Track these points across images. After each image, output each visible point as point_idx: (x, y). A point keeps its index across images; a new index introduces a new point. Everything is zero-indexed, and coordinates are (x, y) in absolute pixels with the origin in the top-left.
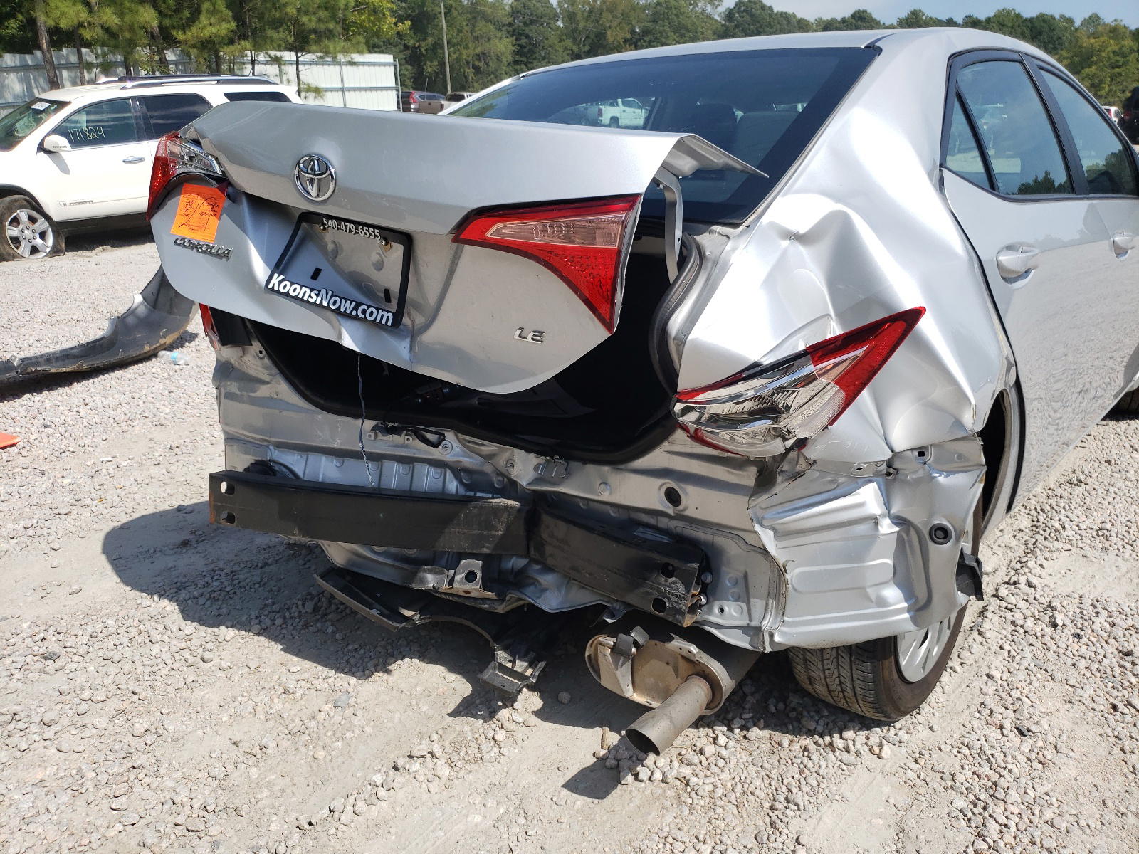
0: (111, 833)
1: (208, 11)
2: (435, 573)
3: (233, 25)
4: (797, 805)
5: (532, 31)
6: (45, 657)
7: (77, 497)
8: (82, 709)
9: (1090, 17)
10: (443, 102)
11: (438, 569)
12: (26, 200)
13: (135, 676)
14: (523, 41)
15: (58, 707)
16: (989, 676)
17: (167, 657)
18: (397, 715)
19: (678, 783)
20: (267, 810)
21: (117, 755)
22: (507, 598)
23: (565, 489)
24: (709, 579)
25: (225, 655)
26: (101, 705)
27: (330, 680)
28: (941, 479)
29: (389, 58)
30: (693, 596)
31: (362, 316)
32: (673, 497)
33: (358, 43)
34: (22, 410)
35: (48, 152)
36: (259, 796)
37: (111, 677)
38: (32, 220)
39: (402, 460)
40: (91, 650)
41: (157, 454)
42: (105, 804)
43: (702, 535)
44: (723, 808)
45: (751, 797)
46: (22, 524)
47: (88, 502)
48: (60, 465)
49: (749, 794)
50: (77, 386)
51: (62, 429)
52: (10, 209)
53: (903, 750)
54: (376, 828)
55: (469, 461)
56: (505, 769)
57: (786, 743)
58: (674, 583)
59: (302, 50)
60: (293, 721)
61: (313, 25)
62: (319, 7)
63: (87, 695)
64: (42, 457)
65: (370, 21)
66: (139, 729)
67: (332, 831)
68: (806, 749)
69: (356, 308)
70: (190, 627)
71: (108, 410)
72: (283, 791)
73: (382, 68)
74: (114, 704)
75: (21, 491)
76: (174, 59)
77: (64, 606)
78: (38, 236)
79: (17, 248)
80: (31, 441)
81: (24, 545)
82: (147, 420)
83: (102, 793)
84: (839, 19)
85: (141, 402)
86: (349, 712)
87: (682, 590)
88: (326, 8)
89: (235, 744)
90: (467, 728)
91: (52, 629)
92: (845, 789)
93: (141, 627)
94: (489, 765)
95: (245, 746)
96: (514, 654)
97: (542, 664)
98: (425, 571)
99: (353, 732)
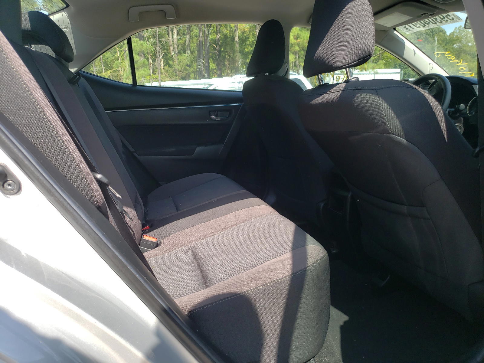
29: (399, 70)
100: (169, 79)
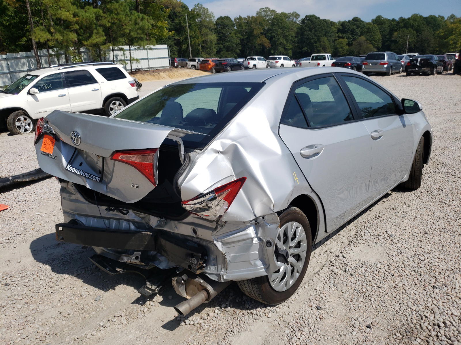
0: (17, 341)
1: (96, 33)
2: (126, 256)
3: (105, 38)
4: (234, 332)
5: (224, 31)
6: (5, 285)
7: (25, 228)
8: (14, 302)
9: (451, 16)
10: (187, 62)
11: (127, 255)
12: (23, 112)
13: (33, 291)
14: (221, 35)
15: (7, 301)
16: (315, 289)
17: (44, 284)
18: (115, 303)
19: (198, 325)
20: (66, 335)
21: (23, 317)
22: (149, 265)
23: (166, 229)
24: (206, 258)
25: (64, 284)
26: (20, 301)
27: (95, 292)
28: (268, 226)
29: (166, 46)
30: (200, 264)
31: (91, 178)
32: (195, 231)
33: (153, 41)
34: (12, 195)
35: (31, 94)
36: (64, 330)
37: (25, 291)
38: (25, 119)
39: (116, 219)
40: (20, 282)
41: (55, 212)
42: (16, 333)
43: (205, 244)
44: (210, 333)
45: (221, 330)
46: (5, 238)
47: (28, 230)
48: (21, 216)
49: (220, 329)
50: (32, 186)
51: (24, 203)
52: (17, 116)
53: (277, 314)
54: (99, 340)
55: (137, 219)
56: (145, 321)
57: (238, 312)
58: (194, 260)
59: (132, 45)
60: (81, 305)
61: (136, 36)
62: (138, 29)
63: (16, 297)
64: (16, 213)
65: (158, 32)
66: (31, 308)
67: (84, 341)
68: (243, 314)
69: (90, 176)
70: (54, 274)
71: (41, 195)
72: (72, 328)
73: (163, 50)
74: (25, 300)
75: (7, 226)
76: (84, 51)
77: (15, 267)
78: (27, 125)
79: (20, 130)
80: (13, 207)
81: (4, 246)
82: (54, 198)
83: (16, 329)
84: (347, 21)
85: (53, 191)
86: (99, 302)
87: (196, 262)
88: (140, 29)
89: (60, 313)
90: (135, 307)
91: (9, 275)
92: (252, 328)
93: (38, 274)
94: (140, 320)
95: (63, 314)
96: (152, 284)
97: (161, 287)
98: (123, 256)
99: (99, 309)
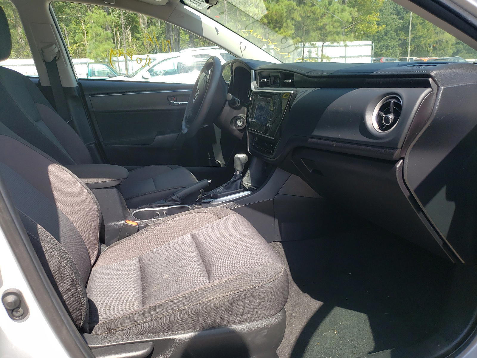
1: (285, 27)
29: (370, 42)
61: (331, 29)
62: (334, 22)
73: (362, 47)
100: (137, 53)
